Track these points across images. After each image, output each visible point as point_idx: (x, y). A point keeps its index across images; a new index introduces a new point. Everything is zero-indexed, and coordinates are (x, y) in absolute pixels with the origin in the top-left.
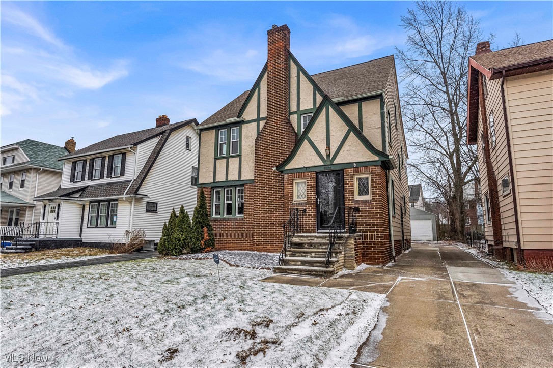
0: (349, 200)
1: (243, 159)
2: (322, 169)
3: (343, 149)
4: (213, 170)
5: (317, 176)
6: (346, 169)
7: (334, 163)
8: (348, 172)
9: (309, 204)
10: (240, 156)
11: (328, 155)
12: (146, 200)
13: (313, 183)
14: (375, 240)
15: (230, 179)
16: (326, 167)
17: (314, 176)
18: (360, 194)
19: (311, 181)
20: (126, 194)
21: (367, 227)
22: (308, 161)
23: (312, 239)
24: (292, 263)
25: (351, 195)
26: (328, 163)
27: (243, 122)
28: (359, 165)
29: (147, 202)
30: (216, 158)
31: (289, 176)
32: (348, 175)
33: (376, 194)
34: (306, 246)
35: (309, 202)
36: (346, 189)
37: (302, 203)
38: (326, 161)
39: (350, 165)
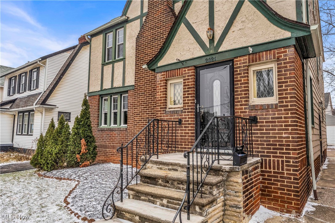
0: (241, 105)
1: (127, 62)
2: (203, 62)
3: (233, 28)
5: (196, 73)
6: (237, 57)
7: (220, 50)
8: (240, 62)
9: (185, 112)
10: (124, 59)
11: (212, 40)
12: (57, 110)
13: (191, 82)
14: (283, 169)
15: (115, 85)
16: (208, 58)
17: (191, 72)
18: (260, 95)
19: (188, 79)
20: (36, 104)
21: (270, 149)
22: (185, 53)
23: (175, 167)
24: (128, 215)
25: (244, 98)
26: (212, 52)
27: (127, 21)
28: (258, 49)
29: (59, 112)
31: (162, 75)
32: (239, 67)
33: (286, 94)
34: (160, 181)
35: (186, 109)
36: (237, 88)
37: (176, 111)
38: (208, 50)
39: (242, 51)
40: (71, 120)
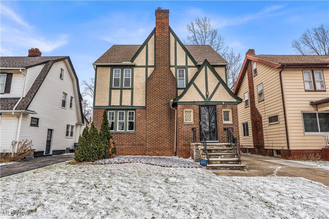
0: (220, 123)
1: (134, 91)
2: (204, 104)
3: (216, 93)
4: (108, 97)
6: (218, 105)
7: (211, 101)
8: (219, 107)
9: (195, 125)
10: (132, 89)
11: (207, 96)
12: (31, 115)
13: (198, 112)
15: (123, 104)
16: (206, 102)
17: (198, 107)
18: (225, 120)
19: (196, 110)
22: (194, 98)
23: (213, 146)
25: (221, 121)
26: (207, 100)
27: (134, 66)
28: (226, 103)
29: (32, 118)
30: (111, 89)
31: (181, 106)
32: (219, 109)
33: (235, 120)
34: (213, 151)
35: (195, 123)
36: (218, 116)
37: (189, 124)
38: (206, 99)
39: (220, 103)
40: (39, 125)
